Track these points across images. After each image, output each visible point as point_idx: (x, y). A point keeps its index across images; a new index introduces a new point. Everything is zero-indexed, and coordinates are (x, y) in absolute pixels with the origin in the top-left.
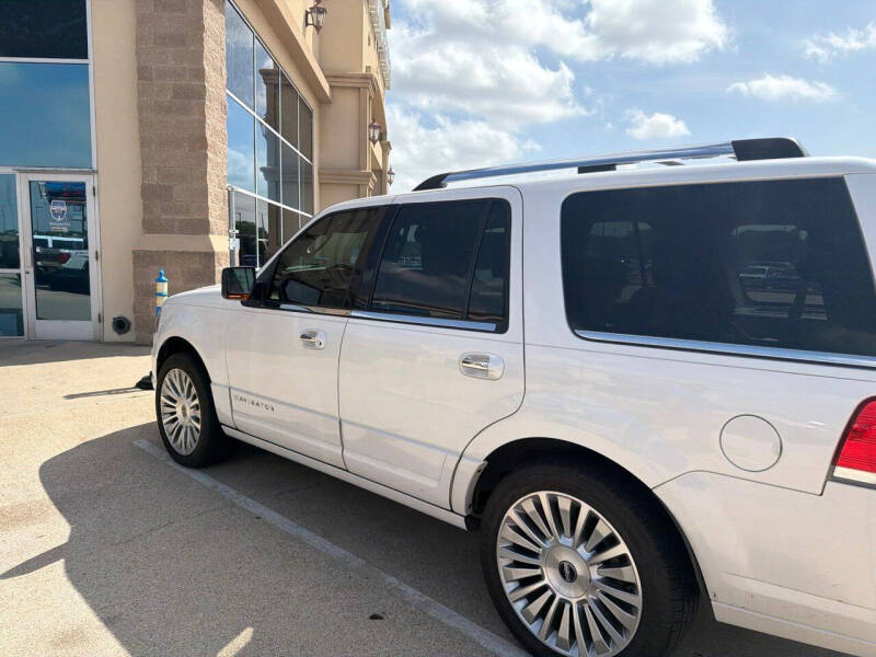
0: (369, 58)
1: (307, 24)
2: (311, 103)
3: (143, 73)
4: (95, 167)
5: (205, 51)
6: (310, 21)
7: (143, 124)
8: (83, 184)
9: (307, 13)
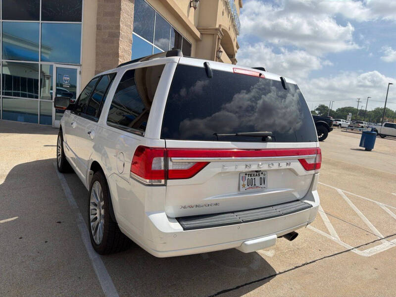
0: (223, 21)
1: (191, 6)
2: (190, 40)
3: (99, 27)
4: (81, 64)
5: (121, 18)
6: (192, 5)
7: (97, 47)
8: (76, 69)
9: (191, 2)
